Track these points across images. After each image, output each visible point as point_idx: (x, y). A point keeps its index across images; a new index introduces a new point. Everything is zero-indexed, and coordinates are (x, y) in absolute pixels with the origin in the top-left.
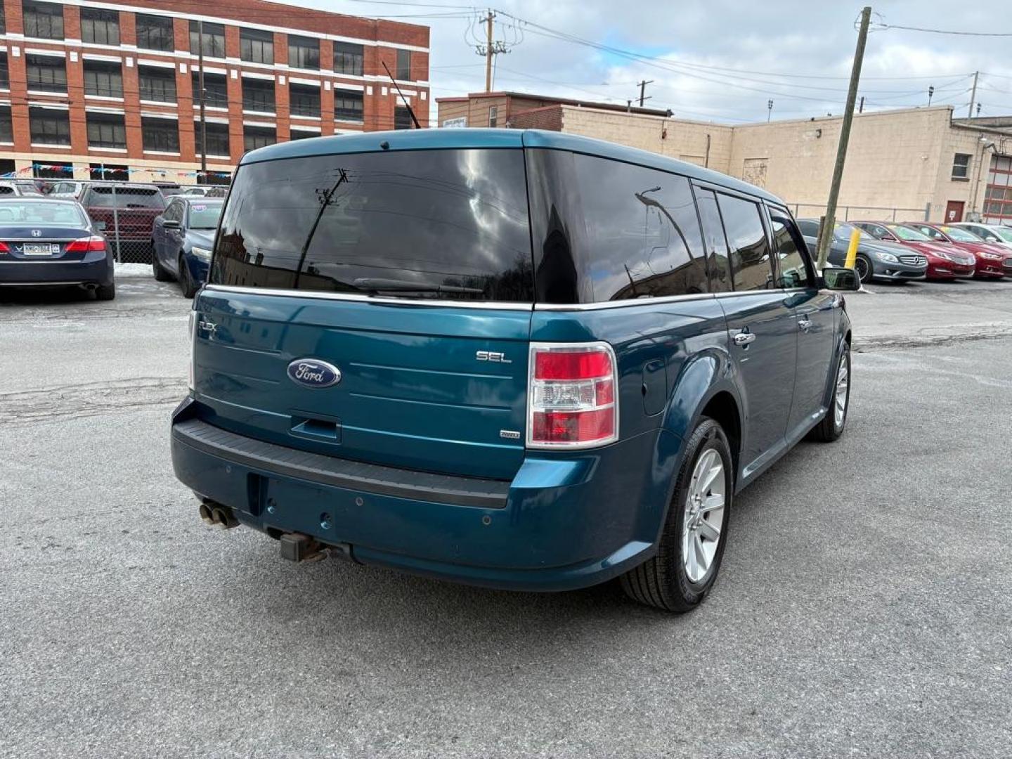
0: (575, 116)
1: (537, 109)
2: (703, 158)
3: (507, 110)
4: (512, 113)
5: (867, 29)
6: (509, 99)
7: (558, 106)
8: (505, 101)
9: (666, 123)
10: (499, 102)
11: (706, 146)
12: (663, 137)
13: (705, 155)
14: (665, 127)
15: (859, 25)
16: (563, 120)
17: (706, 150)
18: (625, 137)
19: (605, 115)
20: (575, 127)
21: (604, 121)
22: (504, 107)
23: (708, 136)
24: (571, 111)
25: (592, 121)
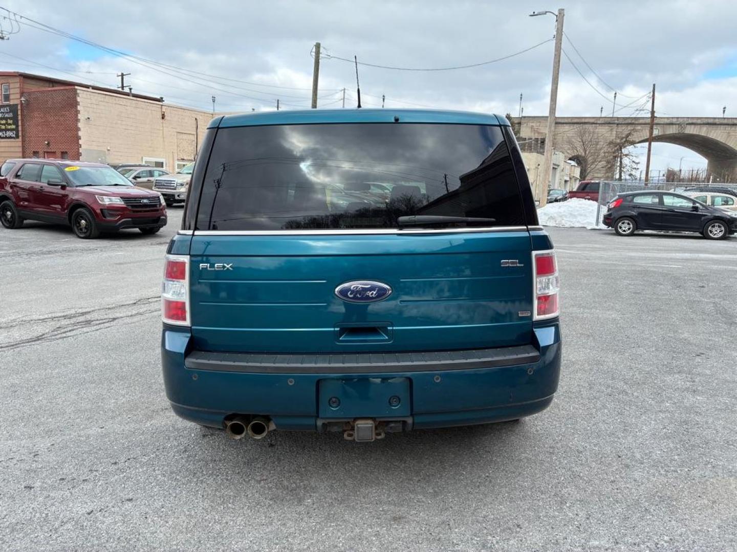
0: (89, 97)
1: (50, 89)
2: (194, 135)
3: (20, 87)
4: (25, 91)
5: (319, 57)
6: (22, 78)
7: (72, 87)
8: (17, 79)
9: (163, 107)
10: (11, 80)
11: (195, 126)
12: (163, 118)
13: (195, 133)
14: (164, 110)
15: (314, 54)
16: (79, 99)
17: (195, 129)
18: (132, 116)
19: (114, 98)
20: (89, 105)
21: (115, 102)
22: (18, 85)
23: (196, 119)
24: (85, 92)
25: (103, 102)
